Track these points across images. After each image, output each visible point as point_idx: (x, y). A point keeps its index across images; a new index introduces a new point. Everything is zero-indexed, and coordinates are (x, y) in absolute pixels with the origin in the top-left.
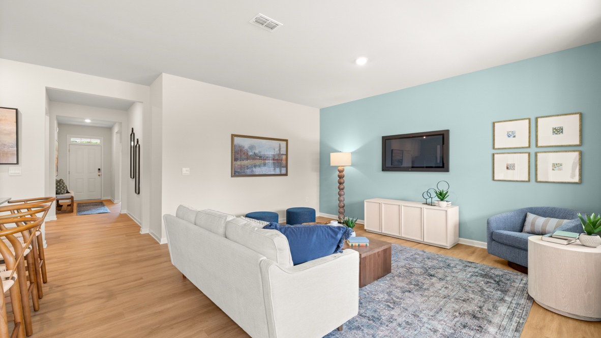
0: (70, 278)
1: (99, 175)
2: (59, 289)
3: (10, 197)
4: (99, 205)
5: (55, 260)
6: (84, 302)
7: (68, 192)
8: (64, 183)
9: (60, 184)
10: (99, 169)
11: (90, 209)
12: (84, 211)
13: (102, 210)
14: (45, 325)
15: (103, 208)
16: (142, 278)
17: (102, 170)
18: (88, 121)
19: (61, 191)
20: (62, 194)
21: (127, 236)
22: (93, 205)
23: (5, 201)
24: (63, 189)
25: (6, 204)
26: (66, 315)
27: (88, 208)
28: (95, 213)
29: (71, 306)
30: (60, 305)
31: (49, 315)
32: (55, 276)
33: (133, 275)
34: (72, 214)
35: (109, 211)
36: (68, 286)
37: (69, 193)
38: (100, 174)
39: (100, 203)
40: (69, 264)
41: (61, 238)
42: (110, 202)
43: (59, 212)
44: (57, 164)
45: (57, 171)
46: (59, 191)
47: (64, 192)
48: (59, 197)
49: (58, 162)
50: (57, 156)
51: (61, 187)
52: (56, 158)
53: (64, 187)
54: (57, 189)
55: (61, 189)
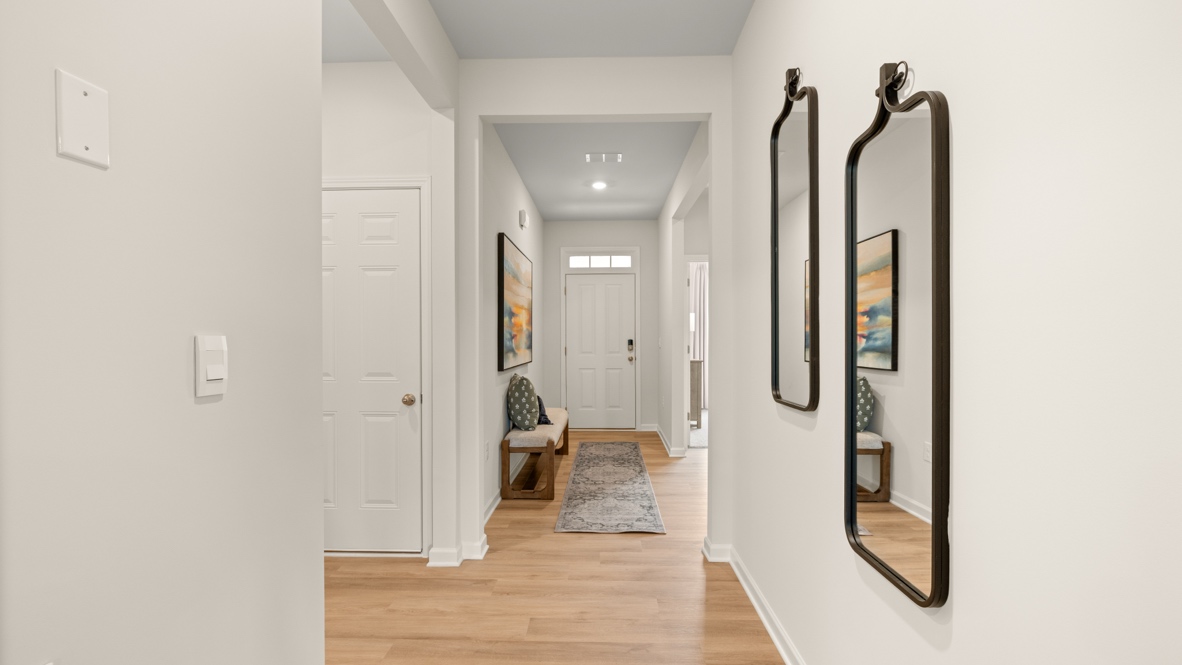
1: (631, 360)
7: (544, 420)
8: (531, 392)
9: (522, 395)
10: (631, 342)
17: (638, 345)
19: (523, 420)
20: (527, 429)
24: (529, 412)
37: (547, 423)
38: (632, 355)
39: (633, 451)
43: (516, 494)
44: (525, 327)
45: (530, 347)
46: (519, 418)
47: (531, 421)
48: (518, 438)
49: (530, 322)
50: (524, 303)
51: (523, 406)
52: (522, 308)
53: (532, 405)
54: (515, 410)
55: (521, 413)
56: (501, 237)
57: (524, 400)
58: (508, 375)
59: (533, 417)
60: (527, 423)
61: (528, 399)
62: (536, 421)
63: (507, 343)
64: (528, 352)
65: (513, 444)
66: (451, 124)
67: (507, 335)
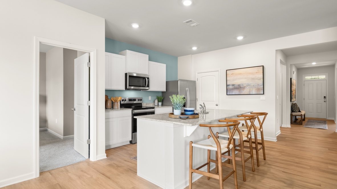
0: (277, 162)
1: (325, 101)
2: (268, 166)
3: (252, 111)
4: (322, 123)
5: (276, 150)
6: (275, 180)
7: (299, 111)
8: (297, 106)
9: (295, 106)
10: (325, 97)
11: (314, 125)
12: (309, 125)
13: (322, 126)
14: (252, 180)
15: (323, 125)
16: (320, 185)
17: (327, 98)
18: (314, 64)
20: (296, 112)
21: (329, 150)
22: (318, 122)
23: (249, 112)
24: (297, 109)
25: (249, 114)
26: (262, 181)
27: (313, 123)
28: (316, 128)
29: (268, 178)
30: (263, 174)
31: (256, 176)
32: (271, 158)
33: (315, 179)
34: (301, 126)
35: (327, 128)
36: (273, 167)
37: (301, 112)
38: (325, 100)
39: (324, 121)
40: (281, 155)
41: (286, 139)
42: (333, 122)
43: (294, 123)
44: (294, 94)
45: (295, 98)
46: (294, 110)
47: (297, 111)
48: (294, 114)
49: (295, 93)
50: (294, 89)
51: (295, 108)
52: (294, 90)
53: (297, 108)
54: (293, 109)
55: (295, 109)
56: (291, 79)
57: (295, 107)
58: (292, 102)
59: (297, 110)
60: (296, 111)
61: (296, 107)
62: (298, 111)
63: (292, 97)
64: (295, 99)
65: (293, 114)
66: (286, 67)
67: (292, 96)
